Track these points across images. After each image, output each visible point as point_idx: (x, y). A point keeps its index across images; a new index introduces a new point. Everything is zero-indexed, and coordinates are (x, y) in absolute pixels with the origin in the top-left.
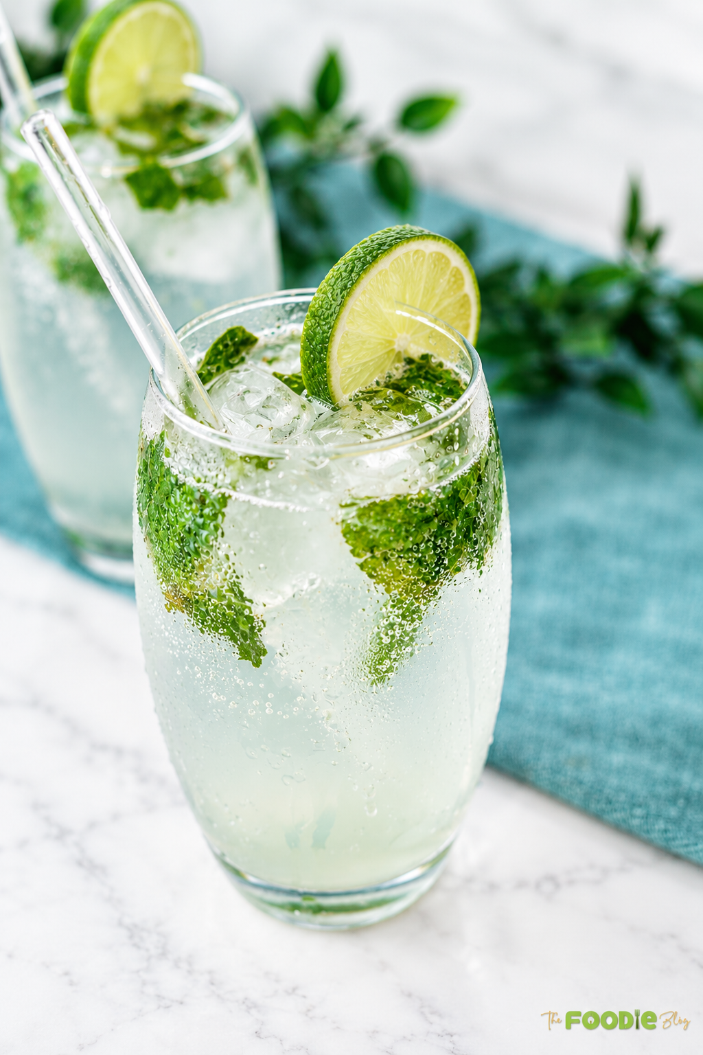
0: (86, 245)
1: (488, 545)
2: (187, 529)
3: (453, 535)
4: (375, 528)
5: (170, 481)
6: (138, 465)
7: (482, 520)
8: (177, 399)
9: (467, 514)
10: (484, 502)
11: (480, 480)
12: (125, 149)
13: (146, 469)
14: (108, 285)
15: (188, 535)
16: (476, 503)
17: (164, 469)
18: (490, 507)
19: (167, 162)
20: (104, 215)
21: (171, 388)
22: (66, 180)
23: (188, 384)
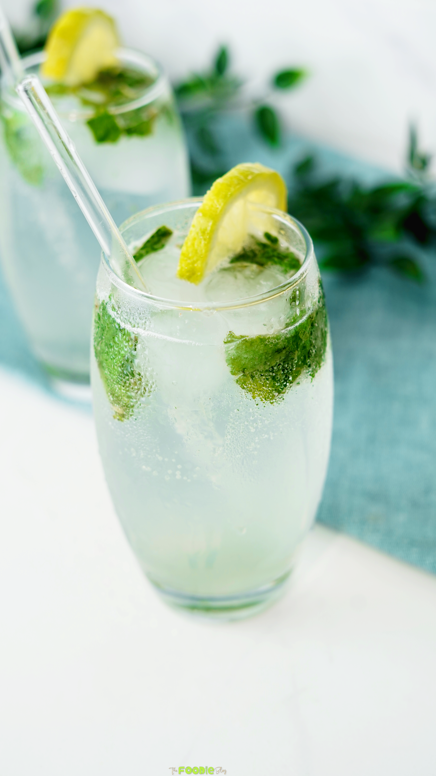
0: (60, 168)
1: (318, 368)
2: (126, 359)
3: (295, 361)
4: (246, 356)
5: (115, 327)
6: (94, 317)
7: (314, 351)
8: (119, 272)
9: (304, 347)
10: (316, 339)
11: (312, 325)
12: (86, 103)
13: (99, 319)
14: (74, 195)
15: (126, 362)
16: (310, 341)
17: (111, 319)
18: (319, 343)
19: (113, 110)
20: (72, 149)
21: (116, 265)
22: (46, 123)
23: (127, 263)
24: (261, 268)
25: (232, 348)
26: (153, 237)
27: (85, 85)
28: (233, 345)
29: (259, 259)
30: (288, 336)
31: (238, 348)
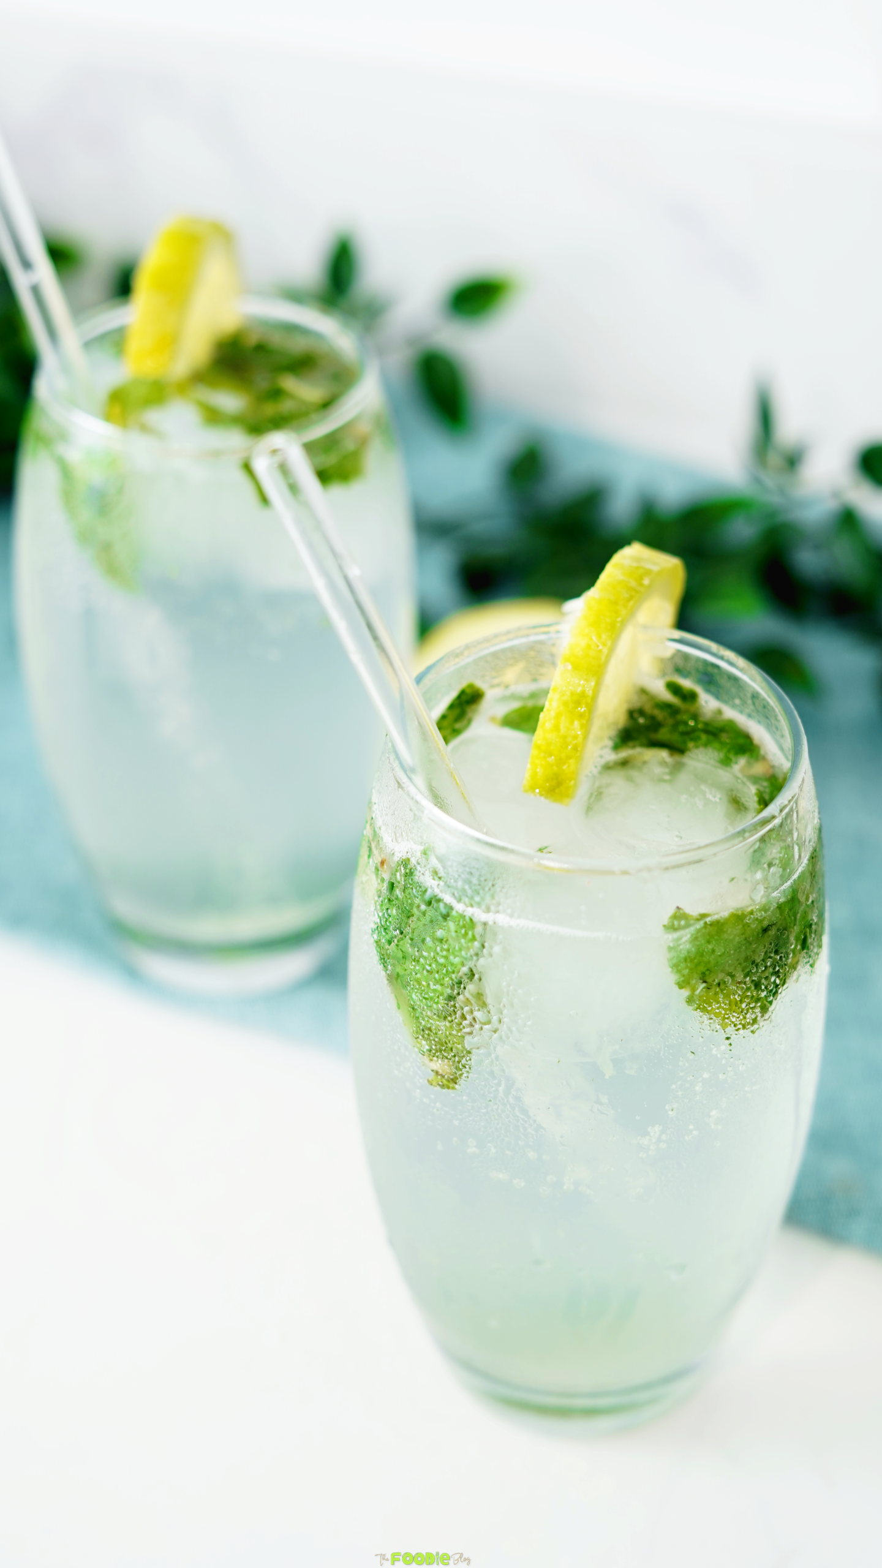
3: (791, 946)
5: (439, 911)
17: (428, 895)
24: (677, 757)
25: (685, 939)
26: (452, 707)
27: (199, 378)
28: (686, 935)
29: (663, 734)
30: (782, 900)
31: (695, 939)
